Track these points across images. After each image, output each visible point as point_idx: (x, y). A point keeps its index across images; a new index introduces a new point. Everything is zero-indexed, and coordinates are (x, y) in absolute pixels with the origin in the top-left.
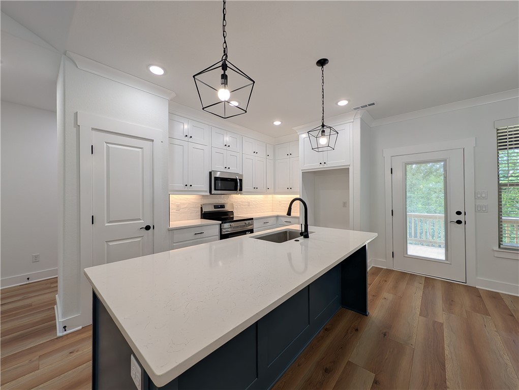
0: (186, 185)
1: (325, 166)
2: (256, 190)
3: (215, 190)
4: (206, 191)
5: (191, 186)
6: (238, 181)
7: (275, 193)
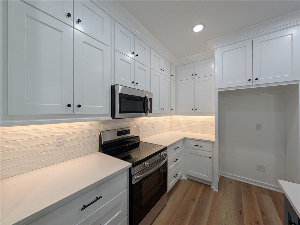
0: (69, 106)
1: (257, 82)
2: (163, 111)
3: (120, 112)
4: (106, 115)
5: (79, 106)
6: (148, 100)
7: (177, 114)
